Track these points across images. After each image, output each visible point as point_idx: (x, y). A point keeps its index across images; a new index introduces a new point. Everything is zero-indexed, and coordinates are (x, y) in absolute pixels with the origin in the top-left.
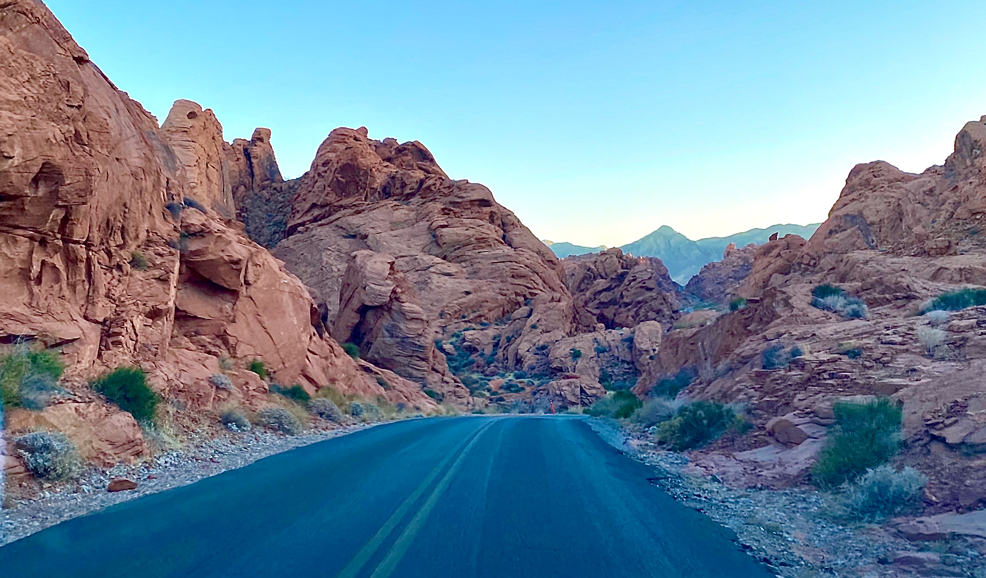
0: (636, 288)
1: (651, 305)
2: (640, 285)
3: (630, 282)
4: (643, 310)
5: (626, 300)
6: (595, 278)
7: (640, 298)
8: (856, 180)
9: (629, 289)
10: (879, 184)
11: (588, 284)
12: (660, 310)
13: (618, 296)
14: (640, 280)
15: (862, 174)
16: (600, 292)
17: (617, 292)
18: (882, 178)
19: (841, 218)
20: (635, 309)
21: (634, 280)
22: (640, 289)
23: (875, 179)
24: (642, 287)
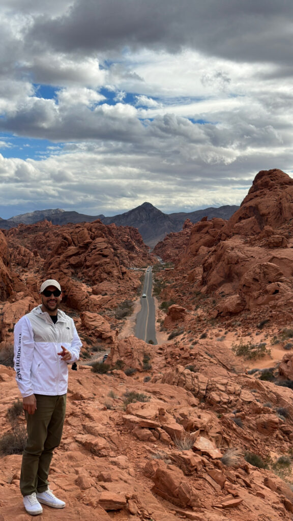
0: (96, 255)
1: (104, 268)
2: (98, 253)
3: (92, 249)
4: (98, 272)
5: (88, 263)
6: (69, 245)
7: (98, 263)
8: (259, 182)
9: (90, 255)
10: (274, 186)
11: (64, 249)
12: (111, 272)
13: (83, 260)
14: (99, 248)
15: (264, 177)
16: (71, 256)
17: (82, 257)
18: (277, 181)
19: (247, 209)
20: (93, 271)
21: (95, 249)
22: (98, 256)
23: (271, 182)
24: (99, 254)
